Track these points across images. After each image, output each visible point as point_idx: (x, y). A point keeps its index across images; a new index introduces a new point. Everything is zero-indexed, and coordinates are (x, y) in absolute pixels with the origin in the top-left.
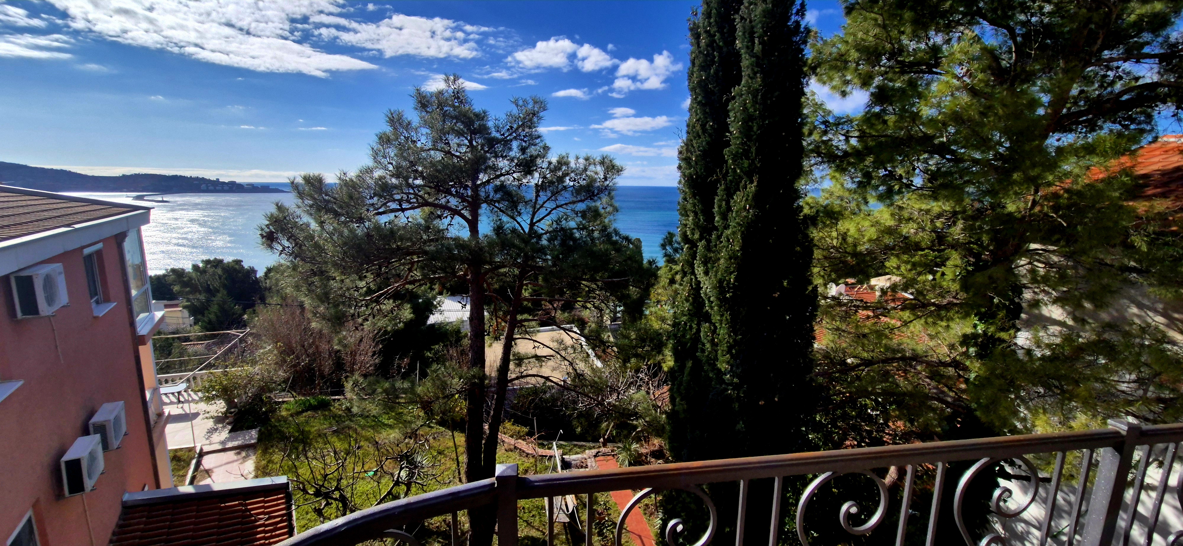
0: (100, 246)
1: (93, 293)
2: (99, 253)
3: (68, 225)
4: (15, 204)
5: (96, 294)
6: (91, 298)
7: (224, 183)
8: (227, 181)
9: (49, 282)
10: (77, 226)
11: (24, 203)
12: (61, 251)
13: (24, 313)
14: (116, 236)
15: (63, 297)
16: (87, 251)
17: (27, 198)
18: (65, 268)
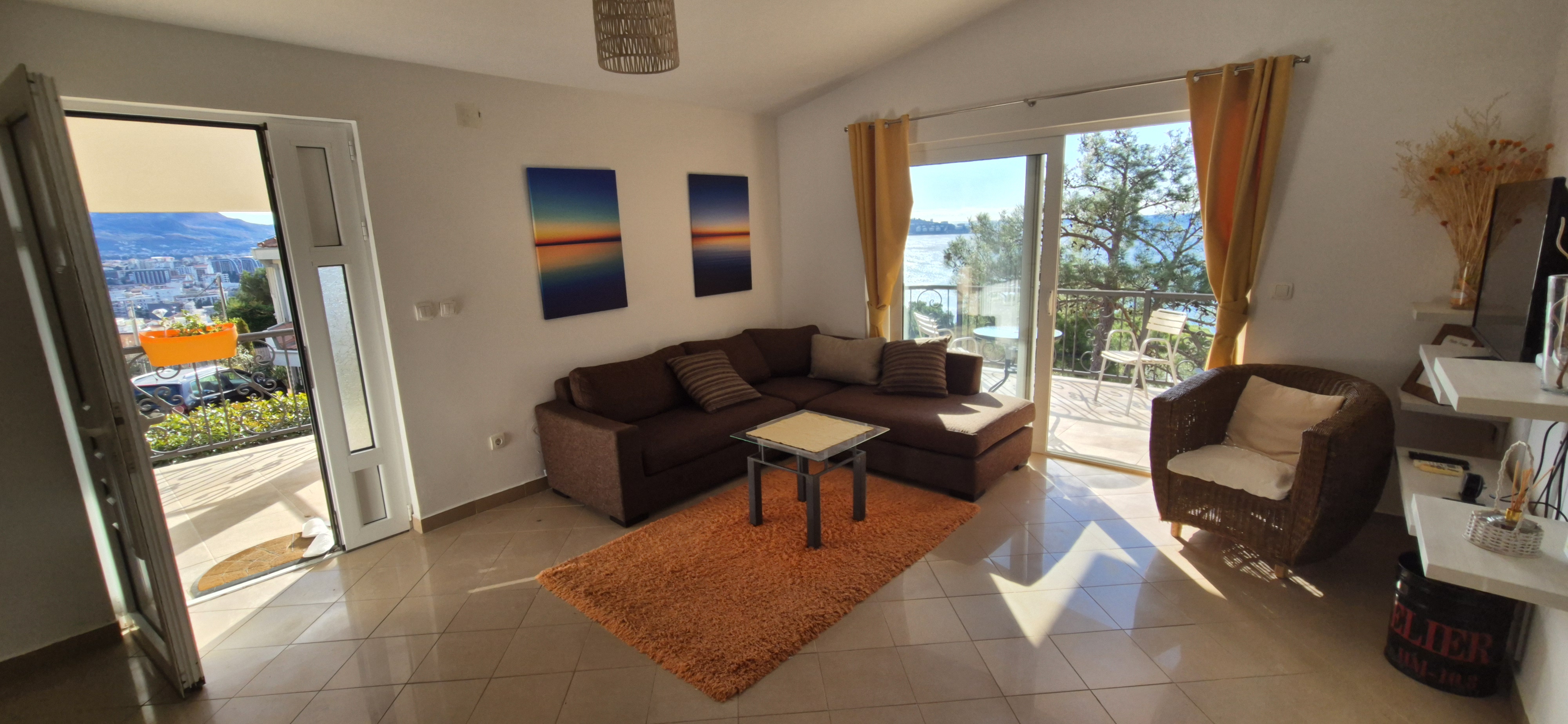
7: (937, 224)
8: (939, 222)
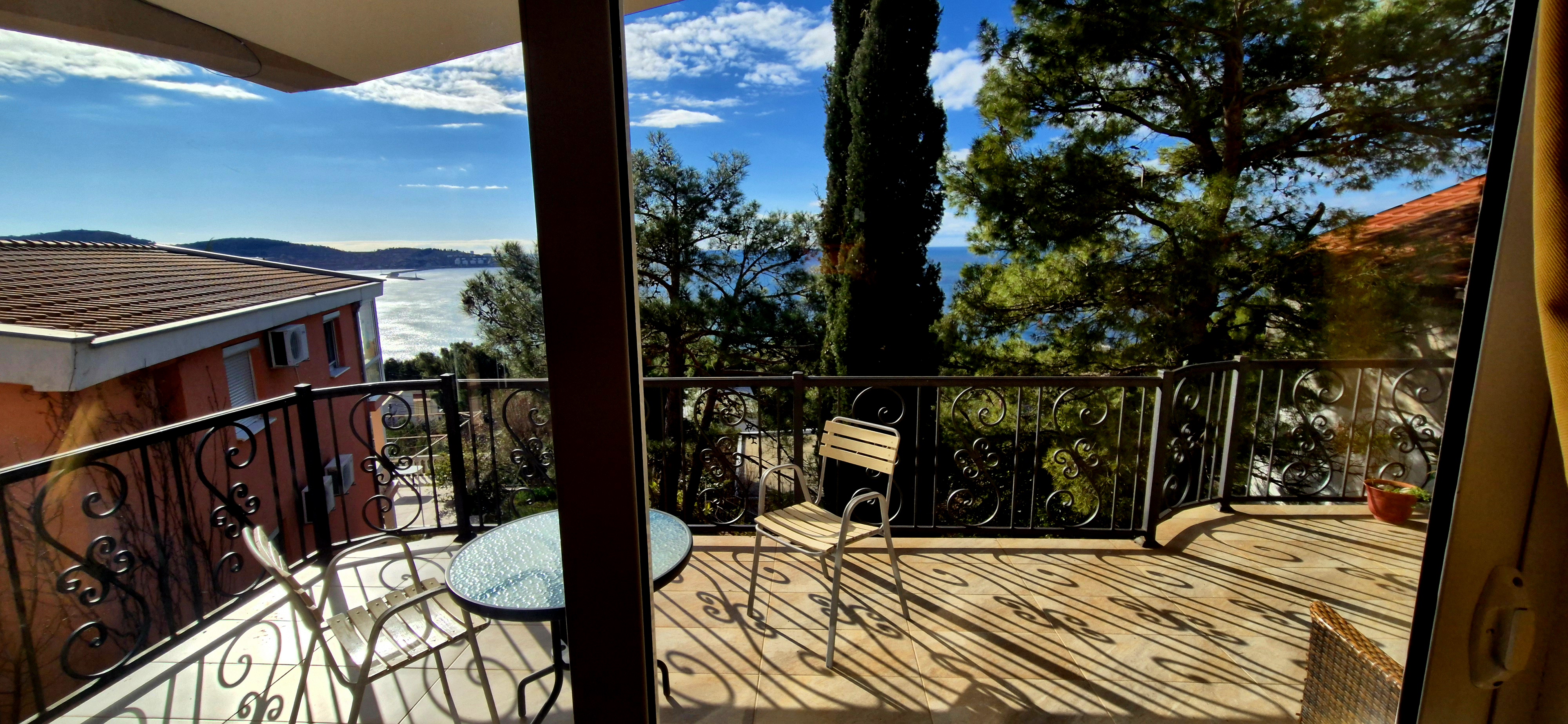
0: (337, 314)
1: (331, 358)
2: (336, 320)
3: (313, 293)
4: (274, 277)
5: (334, 359)
6: (330, 362)
7: (478, 256)
9: (295, 338)
10: (317, 294)
11: (281, 276)
12: (305, 315)
13: (277, 363)
14: (352, 304)
15: (305, 354)
16: (327, 318)
17: (284, 271)
18: (307, 327)
